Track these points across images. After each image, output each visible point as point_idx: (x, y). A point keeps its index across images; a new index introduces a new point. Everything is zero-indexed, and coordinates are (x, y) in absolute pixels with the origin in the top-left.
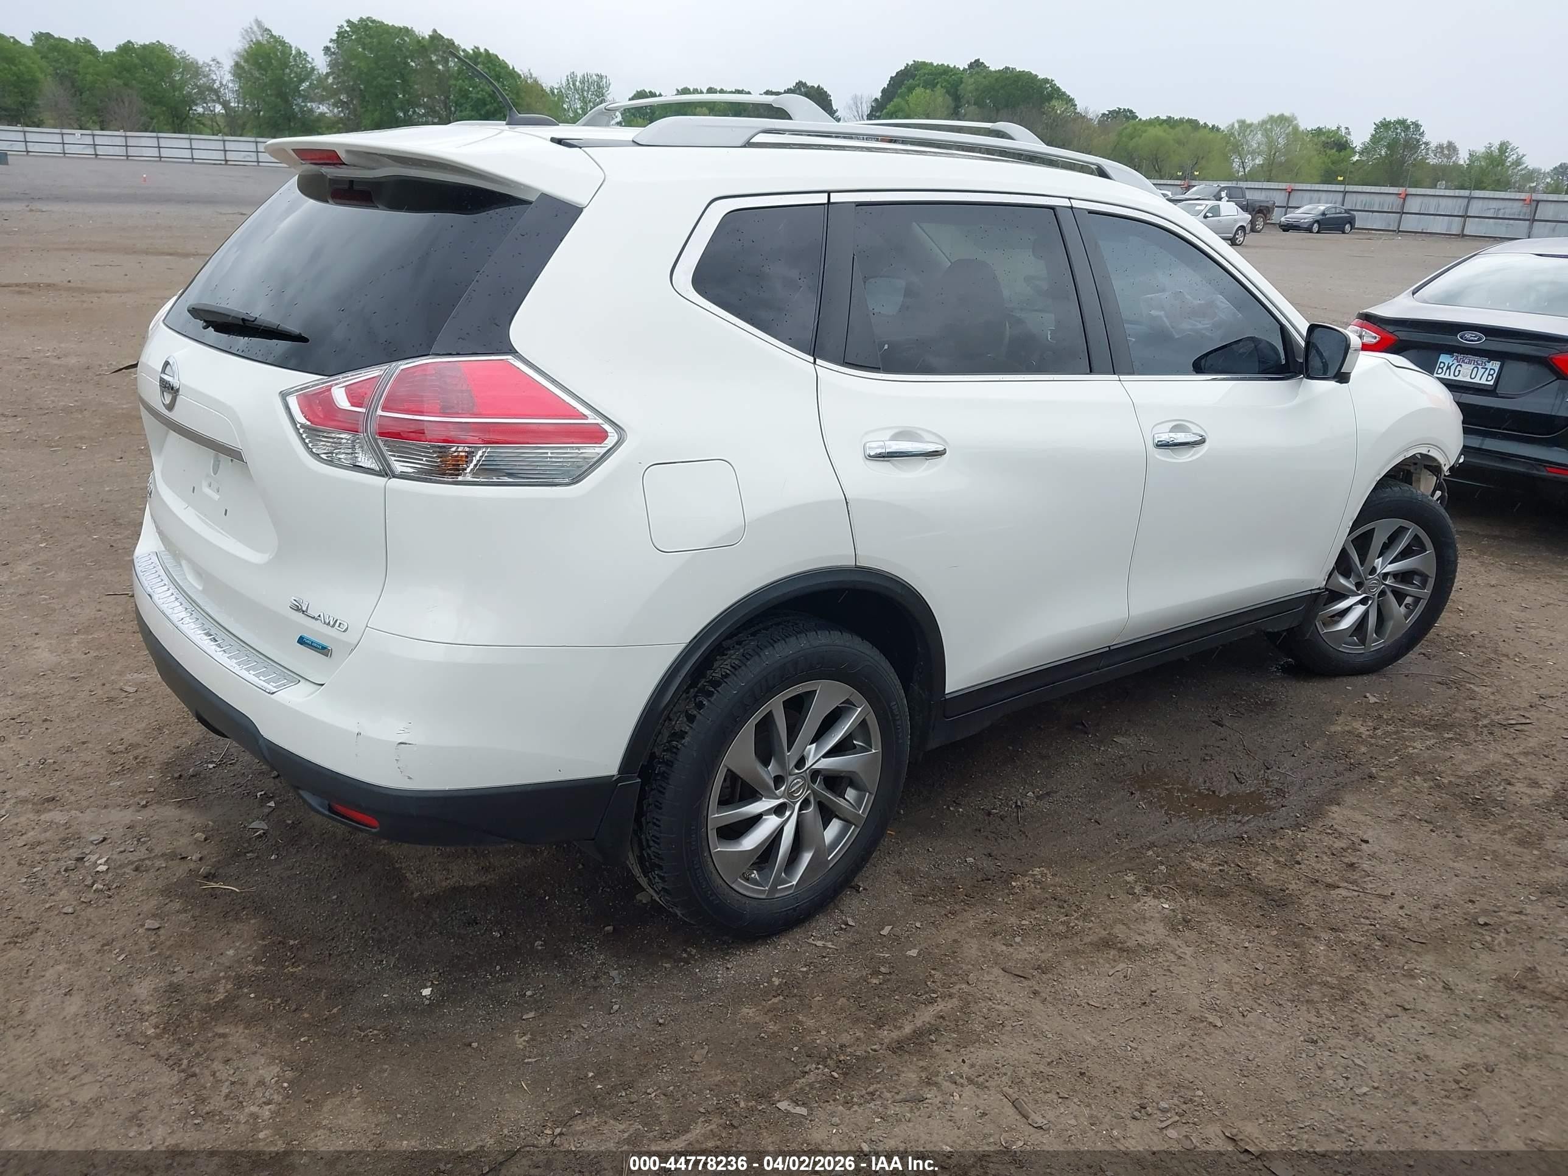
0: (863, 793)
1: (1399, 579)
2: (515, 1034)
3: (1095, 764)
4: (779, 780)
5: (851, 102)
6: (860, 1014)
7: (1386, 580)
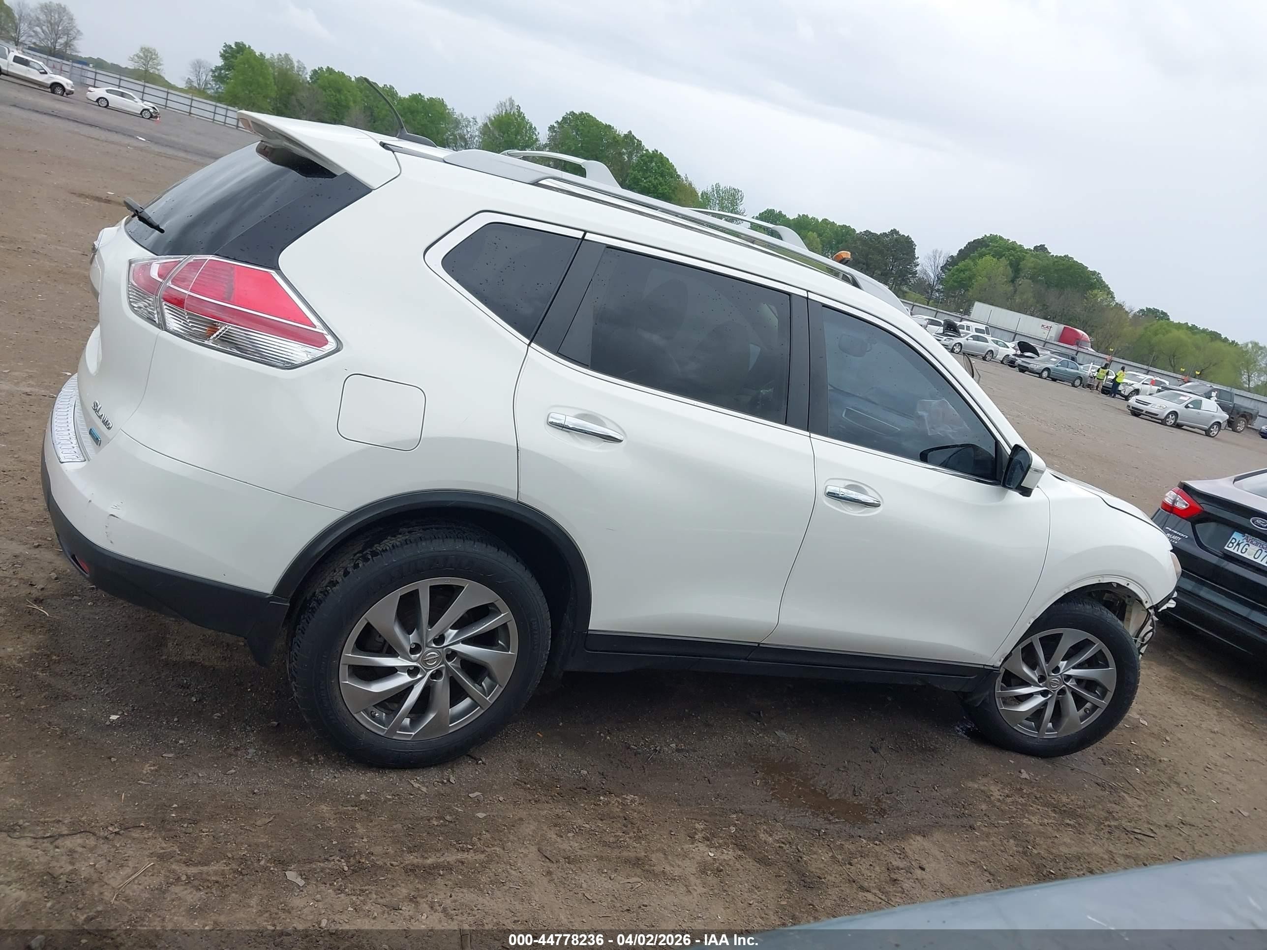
0: (494, 684)
1: (1084, 684)
2: (148, 763)
3: (746, 744)
4: (416, 649)
5: (931, 254)
6: (404, 839)
7: (1067, 682)
